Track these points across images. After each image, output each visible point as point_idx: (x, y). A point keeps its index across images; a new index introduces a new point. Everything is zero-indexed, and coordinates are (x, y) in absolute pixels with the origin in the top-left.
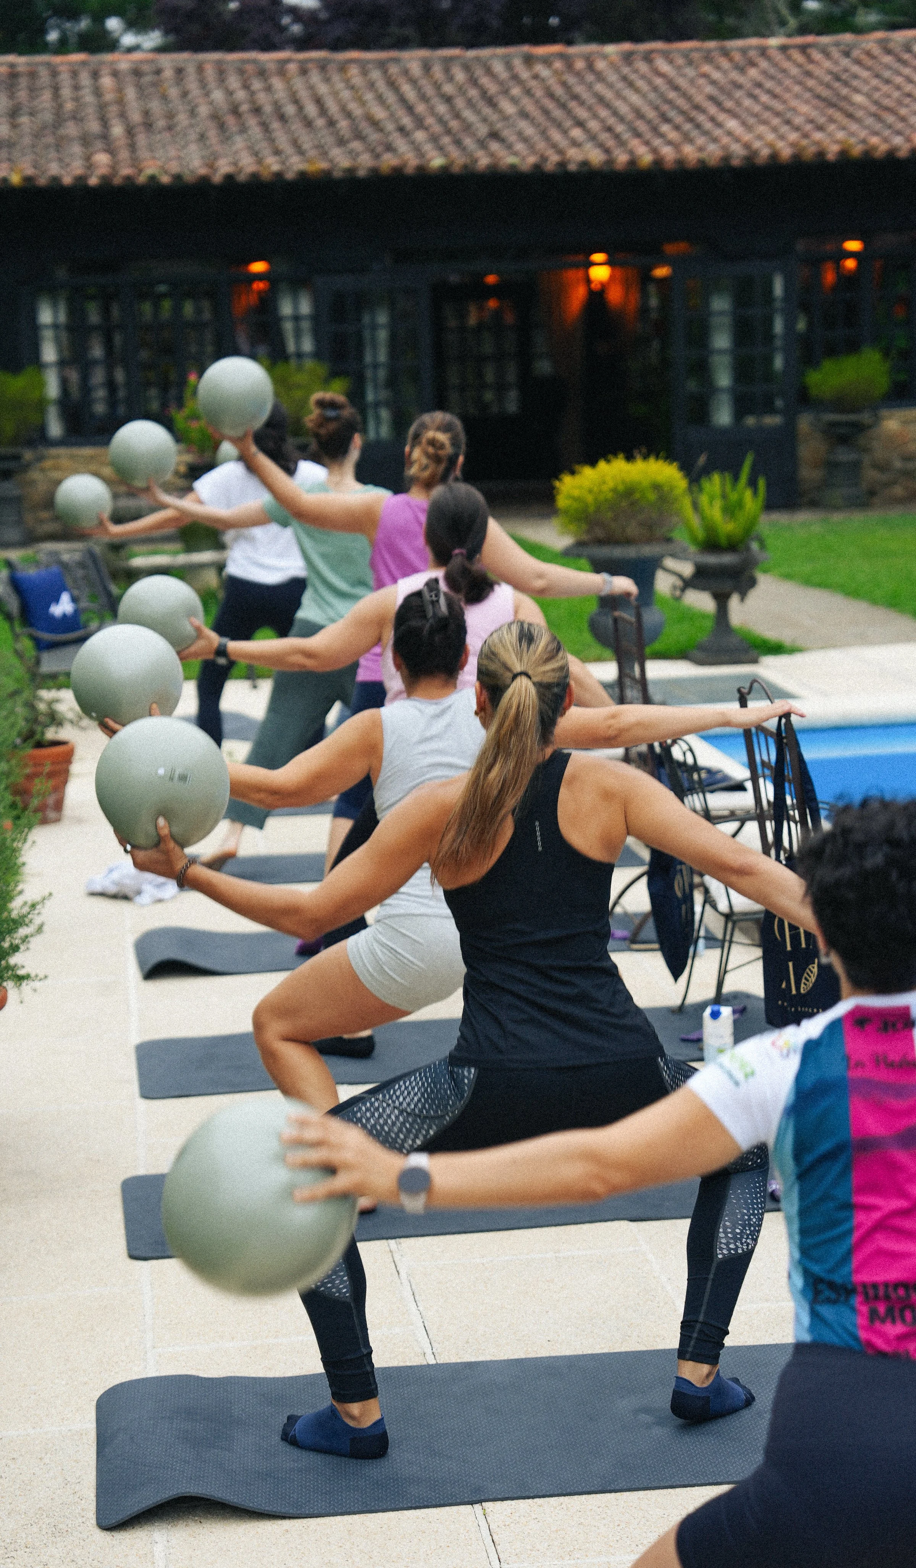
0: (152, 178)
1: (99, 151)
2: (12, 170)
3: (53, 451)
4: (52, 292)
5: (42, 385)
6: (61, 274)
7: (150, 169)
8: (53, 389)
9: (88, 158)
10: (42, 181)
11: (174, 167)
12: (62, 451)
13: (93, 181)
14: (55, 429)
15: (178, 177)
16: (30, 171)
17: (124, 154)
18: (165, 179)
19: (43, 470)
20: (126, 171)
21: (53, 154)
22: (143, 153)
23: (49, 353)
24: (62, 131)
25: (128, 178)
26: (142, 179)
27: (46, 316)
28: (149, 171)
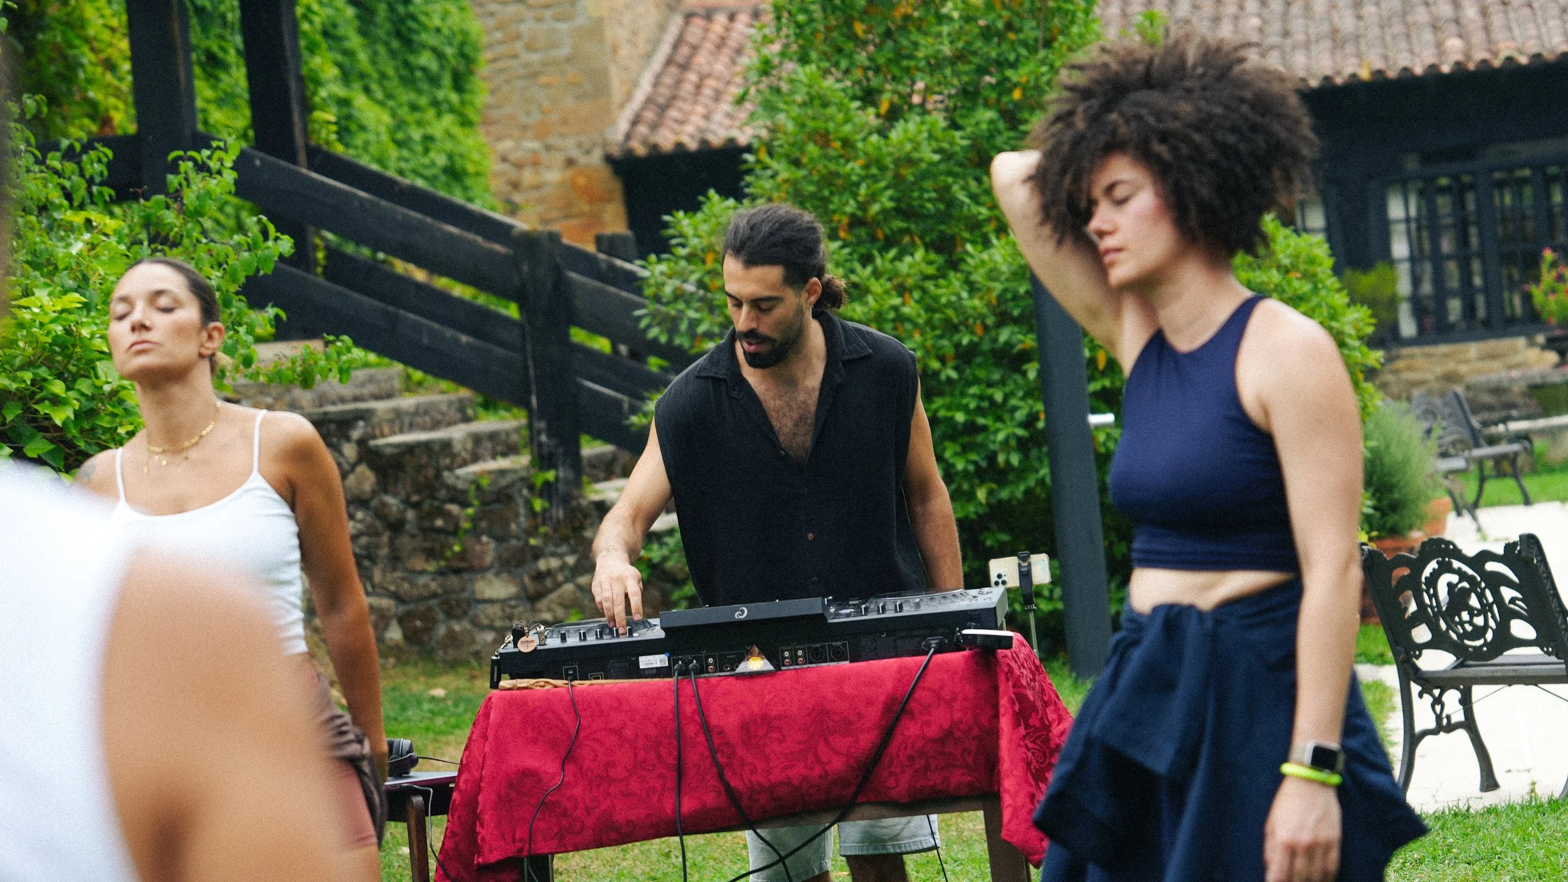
0: (1509, 59)
1: (1450, 36)
2: (1360, 66)
3: (1405, 351)
4: (1404, 185)
5: (1394, 281)
6: (1412, 164)
7: (1506, 49)
8: (1404, 287)
9: (1439, 45)
10: (1392, 74)
11: (1533, 47)
12: (1416, 350)
13: (1446, 69)
14: (1408, 327)
15: (1538, 56)
16: (1379, 65)
17: (1478, 38)
18: (1523, 60)
19: (1396, 372)
20: (1480, 55)
21: (1403, 45)
22: (1499, 34)
23: (1400, 248)
24: (1410, 19)
25: (1484, 62)
26: (1497, 63)
27: (1396, 209)
28: (1504, 53)
